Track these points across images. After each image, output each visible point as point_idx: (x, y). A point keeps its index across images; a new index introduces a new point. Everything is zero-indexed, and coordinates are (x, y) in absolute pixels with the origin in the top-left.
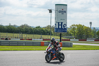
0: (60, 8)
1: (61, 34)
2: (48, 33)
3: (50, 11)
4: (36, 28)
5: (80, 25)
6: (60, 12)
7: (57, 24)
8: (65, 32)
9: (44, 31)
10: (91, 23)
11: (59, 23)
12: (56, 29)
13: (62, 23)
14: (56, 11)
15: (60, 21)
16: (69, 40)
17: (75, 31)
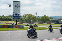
0: (16, 4)
1: (16, 20)
2: (9, 19)
3: (10, 6)
4: (2, 16)
5: (30, 15)
6: (16, 6)
7: (14, 14)
8: (20, 18)
9: (7, 18)
10: (36, 13)
11: (15, 13)
12: (13, 17)
13: (17, 13)
14: (14, 5)
15: (16, 12)
16: (23, 24)
17: (27, 18)
